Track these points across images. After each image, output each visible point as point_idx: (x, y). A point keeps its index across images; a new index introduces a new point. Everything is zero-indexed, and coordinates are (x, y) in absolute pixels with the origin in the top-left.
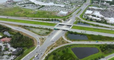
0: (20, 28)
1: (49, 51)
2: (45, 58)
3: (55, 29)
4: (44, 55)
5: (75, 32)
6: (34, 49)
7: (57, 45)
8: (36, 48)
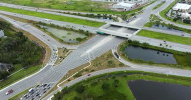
0: (29, 25)
1: (69, 80)
2: (53, 96)
3: (99, 33)
4: (56, 87)
5: (145, 44)
6: (37, 70)
7: (94, 68)
8: (41, 70)
